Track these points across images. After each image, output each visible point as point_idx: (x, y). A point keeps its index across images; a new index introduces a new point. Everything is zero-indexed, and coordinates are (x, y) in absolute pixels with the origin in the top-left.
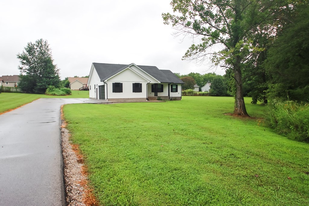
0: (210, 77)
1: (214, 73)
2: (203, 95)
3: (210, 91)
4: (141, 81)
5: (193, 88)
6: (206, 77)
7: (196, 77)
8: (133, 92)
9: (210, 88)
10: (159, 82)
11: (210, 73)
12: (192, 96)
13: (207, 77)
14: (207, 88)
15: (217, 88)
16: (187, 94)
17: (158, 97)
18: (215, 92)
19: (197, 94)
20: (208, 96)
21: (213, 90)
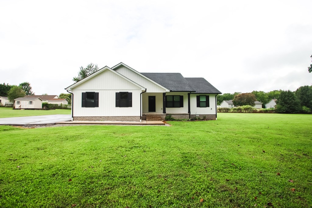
0: (276, 95)
1: (280, 90)
2: (266, 112)
3: (275, 107)
4: (131, 88)
5: (253, 105)
6: (271, 94)
7: (259, 94)
8: (116, 106)
9: (275, 104)
10: (168, 91)
11: (276, 91)
12: (249, 112)
13: (273, 94)
14: (272, 104)
15: (286, 103)
16: (242, 111)
17: (167, 114)
18: (284, 108)
19: (256, 110)
20: (274, 113)
21: (280, 106)
